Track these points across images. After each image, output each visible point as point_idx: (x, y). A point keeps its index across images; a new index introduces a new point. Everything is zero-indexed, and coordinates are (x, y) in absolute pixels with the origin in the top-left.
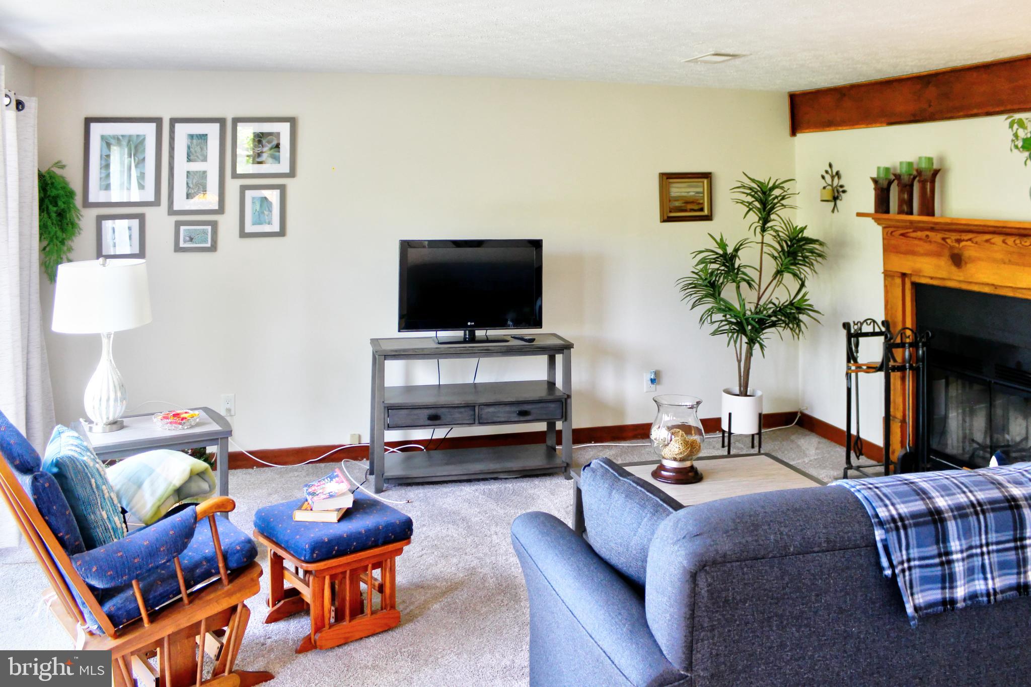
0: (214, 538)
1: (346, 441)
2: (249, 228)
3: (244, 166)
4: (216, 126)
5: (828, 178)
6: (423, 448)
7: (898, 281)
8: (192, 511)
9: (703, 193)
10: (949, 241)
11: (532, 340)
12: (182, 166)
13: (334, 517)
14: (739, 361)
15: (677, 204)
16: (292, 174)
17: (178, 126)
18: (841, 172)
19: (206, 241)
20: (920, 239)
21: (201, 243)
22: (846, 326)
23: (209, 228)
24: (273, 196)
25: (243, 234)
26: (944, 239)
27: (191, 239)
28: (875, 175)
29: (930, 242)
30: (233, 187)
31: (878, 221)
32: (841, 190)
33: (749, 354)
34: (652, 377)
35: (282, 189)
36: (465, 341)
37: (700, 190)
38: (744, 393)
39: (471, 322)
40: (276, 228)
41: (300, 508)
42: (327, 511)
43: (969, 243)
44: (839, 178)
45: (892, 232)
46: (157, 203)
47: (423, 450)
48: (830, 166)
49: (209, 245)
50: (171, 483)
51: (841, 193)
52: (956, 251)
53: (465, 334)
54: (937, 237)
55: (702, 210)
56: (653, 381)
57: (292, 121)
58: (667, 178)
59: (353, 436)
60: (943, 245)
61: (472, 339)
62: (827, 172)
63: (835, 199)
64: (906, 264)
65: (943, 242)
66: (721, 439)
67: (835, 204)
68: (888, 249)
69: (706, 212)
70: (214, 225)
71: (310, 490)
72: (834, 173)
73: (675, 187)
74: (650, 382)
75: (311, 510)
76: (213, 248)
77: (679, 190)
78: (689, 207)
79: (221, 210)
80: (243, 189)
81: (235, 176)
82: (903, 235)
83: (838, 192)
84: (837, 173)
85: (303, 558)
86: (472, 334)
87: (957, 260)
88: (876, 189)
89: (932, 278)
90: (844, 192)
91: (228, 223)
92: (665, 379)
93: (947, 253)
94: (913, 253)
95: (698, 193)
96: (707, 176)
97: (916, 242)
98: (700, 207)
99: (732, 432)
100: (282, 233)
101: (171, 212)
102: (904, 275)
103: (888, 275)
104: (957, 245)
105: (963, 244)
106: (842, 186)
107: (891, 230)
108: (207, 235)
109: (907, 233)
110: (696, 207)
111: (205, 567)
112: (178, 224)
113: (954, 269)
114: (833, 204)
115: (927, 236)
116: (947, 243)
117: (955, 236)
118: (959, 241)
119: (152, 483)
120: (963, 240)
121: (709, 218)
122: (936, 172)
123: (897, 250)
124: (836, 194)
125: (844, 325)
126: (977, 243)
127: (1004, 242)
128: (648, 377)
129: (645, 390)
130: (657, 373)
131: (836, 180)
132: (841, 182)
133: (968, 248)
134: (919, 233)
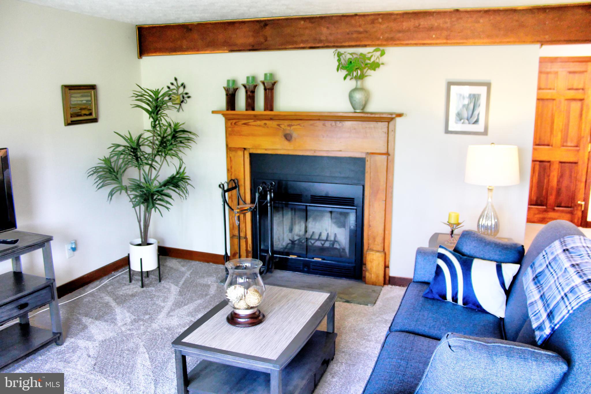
5: (174, 88)
7: (241, 153)
9: (91, 101)
10: (282, 126)
11: (16, 242)
15: (77, 110)
18: (186, 84)
20: (260, 126)
26: (279, 125)
28: (225, 85)
29: (268, 127)
31: (224, 115)
32: (186, 96)
33: (148, 217)
34: (73, 246)
37: (89, 98)
38: (145, 243)
43: (298, 127)
44: (184, 87)
45: (235, 123)
48: (176, 79)
51: (186, 99)
52: (288, 132)
54: (273, 124)
55: (91, 114)
56: (73, 249)
58: (69, 89)
60: (278, 128)
62: (172, 84)
63: (182, 102)
64: (247, 142)
65: (278, 127)
67: (181, 106)
68: (229, 133)
69: (94, 116)
72: (179, 85)
73: (74, 97)
74: (71, 251)
77: (78, 99)
78: (83, 112)
82: (245, 124)
83: (183, 97)
84: (182, 85)
87: (288, 137)
88: (227, 95)
89: (266, 150)
90: (189, 97)
92: (82, 246)
93: (281, 134)
94: (253, 135)
95: (87, 101)
96: (93, 87)
97: (256, 128)
98: (90, 112)
102: (245, 149)
103: (229, 149)
104: (289, 128)
105: (292, 128)
106: (186, 94)
107: (234, 121)
109: (249, 122)
110: (87, 112)
113: (286, 142)
114: (178, 106)
115: (265, 124)
116: (280, 127)
117: (287, 123)
118: (290, 126)
120: (294, 125)
121: (95, 120)
122: (274, 84)
123: (239, 134)
124: (182, 99)
125: (220, 186)
126: (304, 126)
127: (324, 125)
128: (68, 247)
129: (67, 257)
130: (76, 243)
131: (181, 89)
132: (186, 91)
133: (296, 130)
134: (259, 123)
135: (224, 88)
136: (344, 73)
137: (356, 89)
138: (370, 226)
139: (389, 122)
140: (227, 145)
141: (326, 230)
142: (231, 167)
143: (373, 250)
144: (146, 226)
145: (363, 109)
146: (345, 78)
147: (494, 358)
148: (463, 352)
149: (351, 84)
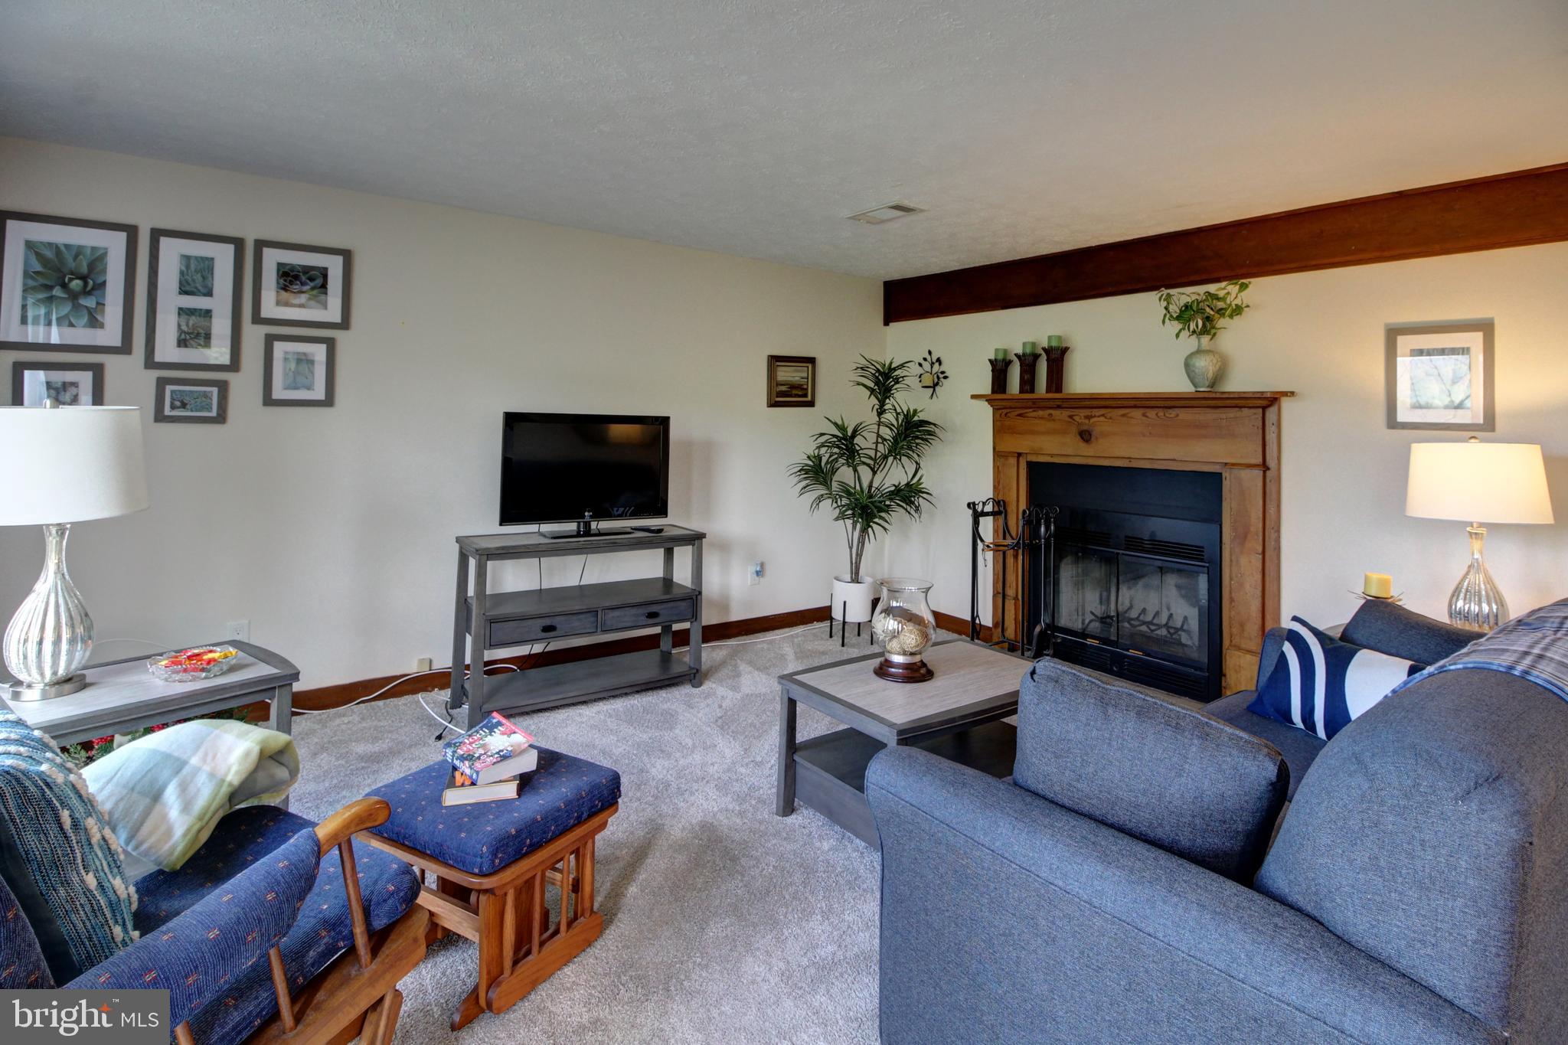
0: (349, 881)
1: (413, 667)
2: (278, 393)
3: (270, 307)
4: (230, 249)
5: (927, 366)
6: (516, 668)
7: (1013, 461)
8: (310, 842)
9: (807, 378)
10: (1077, 418)
11: (660, 531)
12: (170, 300)
13: (510, 791)
14: (851, 548)
15: (784, 388)
16: (345, 324)
17: (164, 241)
18: (942, 359)
19: (210, 409)
20: (1042, 418)
21: (197, 411)
22: (971, 505)
23: (215, 390)
24: (319, 352)
25: (269, 401)
26: (1071, 417)
27: (184, 405)
28: (993, 357)
29: (1054, 420)
30: (253, 336)
31: (990, 401)
32: (941, 376)
33: (862, 542)
34: (758, 569)
35: (331, 344)
36: (578, 535)
37: (805, 375)
38: (856, 579)
39: (589, 511)
40: (319, 393)
41: (452, 784)
42: (501, 781)
43: (1102, 419)
44: (940, 364)
45: (1006, 415)
46: (125, 348)
47: (516, 670)
48: (930, 353)
49: (214, 413)
50: (223, 781)
51: (942, 380)
52: (1085, 428)
53: (579, 527)
54: (1061, 415)
55: (806, 395)
56: (758, 573)
57: (347, 255)
58: (776, 361)
59: (421, 661)
60: (1070, 422)
61: (588, 533)
62: (925, 359)
63: (935, 386)
64: (1023, 444)
65: (1070, 420)
66: (829, 630)
67: (934, 390)
68: (999, 430)
69: (809, 398)
70: (223, 387)
71: (460, 752)
72: (934, 361)
73: (782, 371)
74: (755, 575)
75: (473, 784)
76: (221, 418)
77: (786, 374)
78: (794, 392)
79: (234, 365)
80: (270, 340)
81: (257, 319)
82: (1020, 415)
83: (938, 378)
84: (939, 360)
85: (476, 871)
86: (587, 525)
87: (1086, 436)
88: (992, 371)
89: (1052, 456)
90: (945, 378)
91: (245, 387)
92: (769, 570)
93: (1074, 430)
94: (1032, 433)
95: (802, 377)
96: (812, 361)
97: (1037, 421)
98: (805, 392)
99: (846, 620)
100: (329, 401)
101: (150, 363)
102: (1019, 455)
103: (998, 454)
104: (1087, 421)
105: (1094, 420)
106: (943, 373)
107: (1005, 411)
108: (211, 399)
109: (1026, 413)
110: (799, 393)
111: (325, 940)
112: (161, 383)
113: (1082, 445)
114: (932, 389)
115: (1051, 415)
116: (1074, 420)
117: (1083, 412)
118: (1088, 417)
119: (183, 788)
120: (1095, 416)
121: (811, 404)
122: (1064, 351)
123: (1013, 431)
124: (936, 380)
125: (969, 505)
126: (1111, 418)
127: (1144, 415)
128: (752, 569)
129: (749, 584)
130: (762, 565)
131: (936, 366)
132: (942, 368)
133: (1100, 423)
134: (1040, 413)
135: (990, 360)
136: (1177, 326)
137: (1199, 352)
138: (1232, 600)
139: (1264, 408)
140: (994, 449)
141: (1169, 609)
142: (999, 482)
143: (1239, 648)
144: (859, 555)
145: (1213, 385)
146: (1177, 336)
147: (1110, 711)
148: (1051, 685)
149: (1189, 343)
